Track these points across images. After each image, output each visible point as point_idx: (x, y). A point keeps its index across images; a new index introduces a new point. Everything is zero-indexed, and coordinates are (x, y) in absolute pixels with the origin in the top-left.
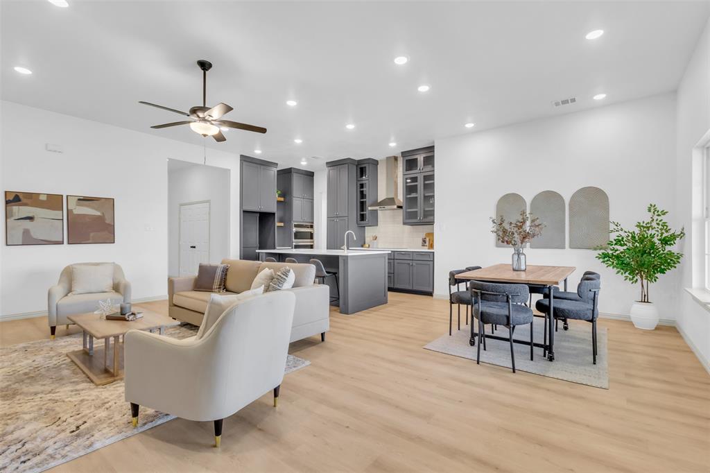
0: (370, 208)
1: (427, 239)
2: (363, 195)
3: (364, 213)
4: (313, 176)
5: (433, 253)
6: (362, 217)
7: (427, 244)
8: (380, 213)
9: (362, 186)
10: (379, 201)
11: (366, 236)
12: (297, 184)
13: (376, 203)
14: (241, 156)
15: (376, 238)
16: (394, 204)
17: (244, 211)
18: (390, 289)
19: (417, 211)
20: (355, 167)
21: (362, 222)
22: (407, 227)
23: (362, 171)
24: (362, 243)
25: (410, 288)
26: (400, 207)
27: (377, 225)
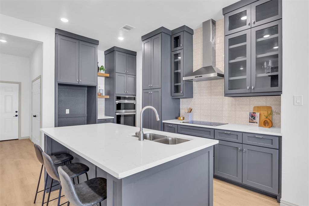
0: (184, 79)
1: (258, 114)
2: (177, 65)
3: (179, 84)
4: (136, 55)
5: (280, 138)
6: (177, 89)
7: (257, 119)
8: (195, 84)
9: (176, 56)
10: (194, 70)
11: (181, 107)
12: (119, 62)
13: (192, 73)
14: (57, 29)
15: (191, 111)
16: (214, 71)
17: (59, 84)
18: (216, 177)
19: (245, 79)
20: (169, 38)
21: (177, 94)
22: (228, 99)
23: (177, 41)
24: (177, 115)
25: (240, 181)
26: (221, 76)
27: (192, 97)
